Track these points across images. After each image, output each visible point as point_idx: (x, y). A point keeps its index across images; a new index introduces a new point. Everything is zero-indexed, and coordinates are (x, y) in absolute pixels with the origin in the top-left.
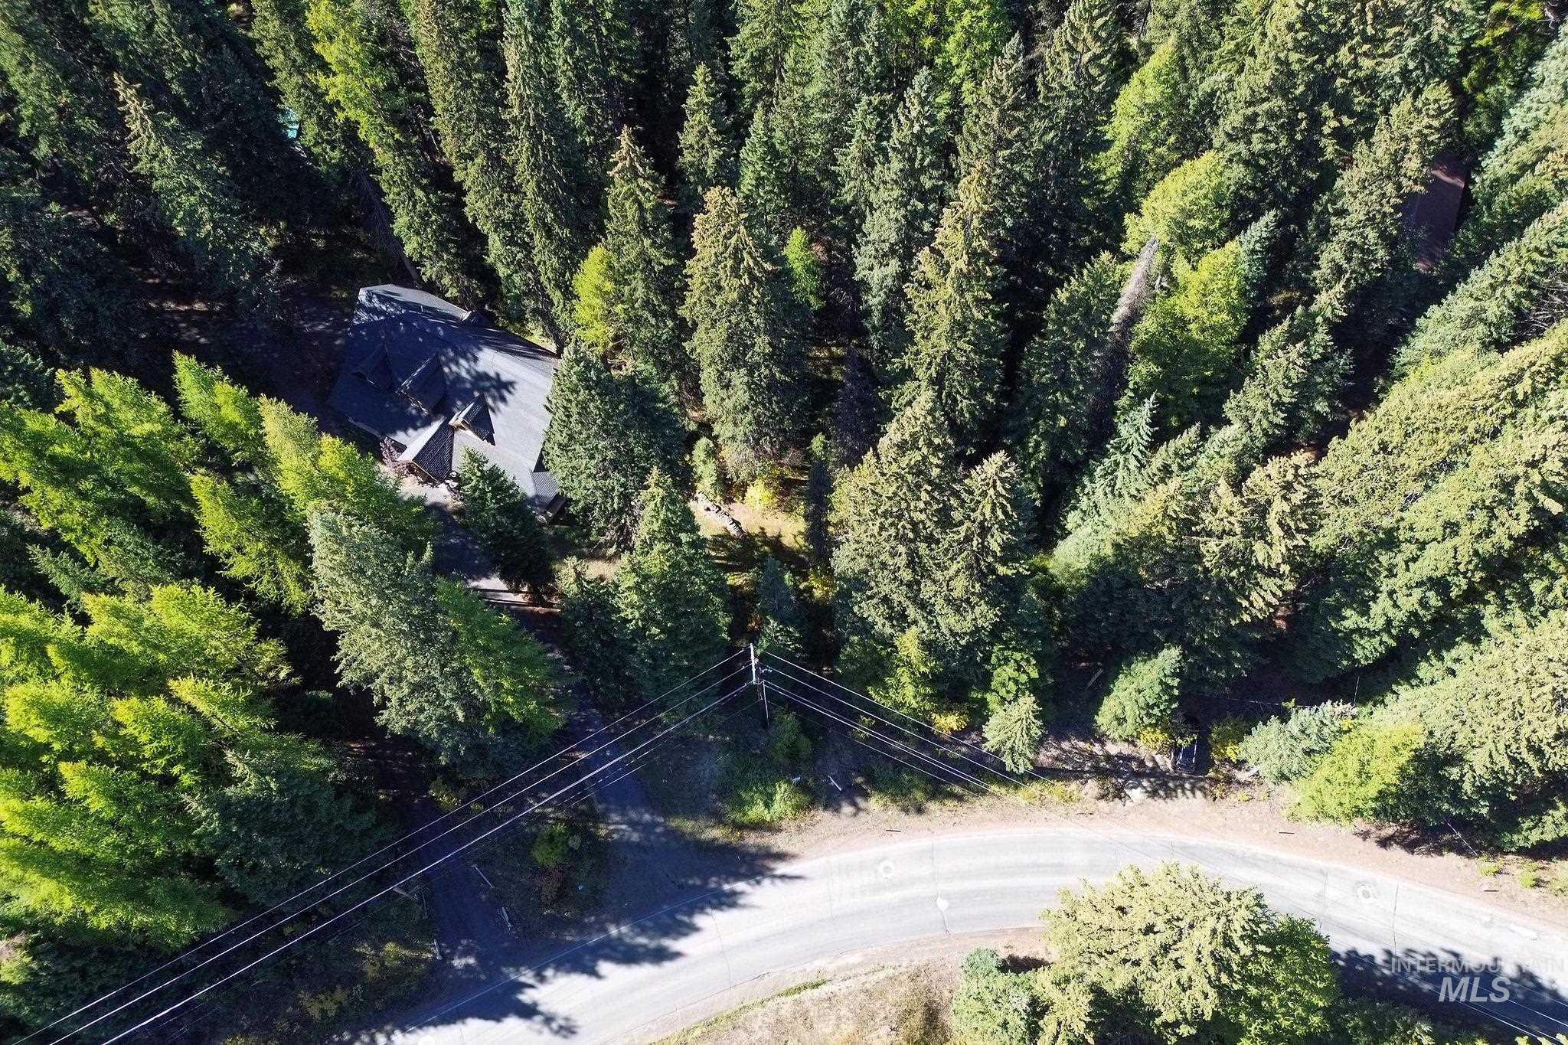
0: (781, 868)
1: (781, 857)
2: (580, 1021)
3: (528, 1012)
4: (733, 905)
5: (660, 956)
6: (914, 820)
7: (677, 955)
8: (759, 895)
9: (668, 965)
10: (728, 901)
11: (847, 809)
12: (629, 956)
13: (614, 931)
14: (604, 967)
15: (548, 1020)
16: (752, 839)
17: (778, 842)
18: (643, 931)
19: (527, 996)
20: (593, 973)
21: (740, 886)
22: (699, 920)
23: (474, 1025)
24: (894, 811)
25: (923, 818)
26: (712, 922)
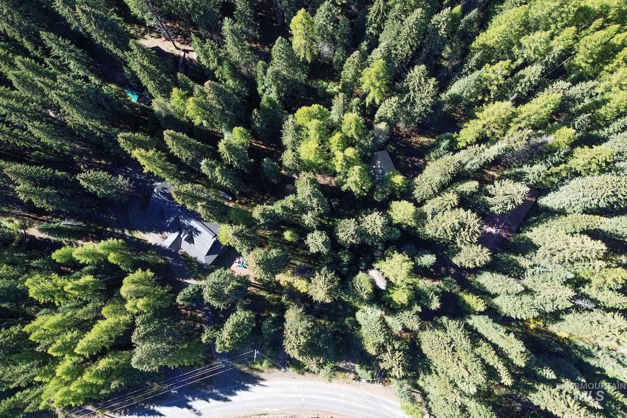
0: (262, 383)
1: (262, 380)
2: (202, 412)
3: (190, 407)
4: (247, 390)
5: (226, 400)
6: (301, 376)
7: (230, 400)
8: (255, 389)
9: (227, 403)
10: (246, 389)
11: (283, 370)
12: (218, 398)
13: (214, 391)
14: (211, 400)
15: (195, 411)
16: (255, 373)
17: (262, 375)
18: (222, 392)
19: (190, 404)
20: (208, 401)
21: (250, 385)
22: (237, 392)
23: (175, 408)
24: (295, 373)
25: (303, 376)
26: (241, 394)
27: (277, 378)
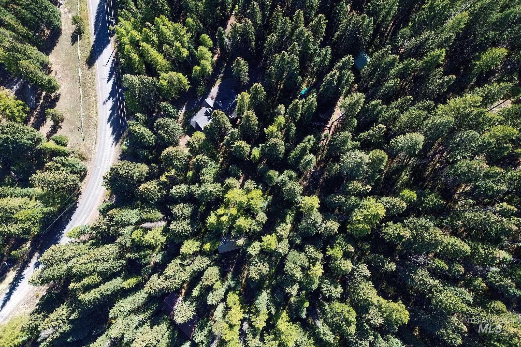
0: (114, 143)
1: (116, 144)
2: (105, 106)
3: (109, 98)
4: (112, 134)
5: (109, 120)
7: (108, 123)
8: (111, 139)
9: (107, 121)
10: (113, 134)
12: (111, 116)
13: (116, 114)
14: (111, 111)
15: (107, 101)
16: (121, 140)
17: (119, 144)
18: (113, 119)
19: (111, 99)
20: (111, 109)
21: (114, 136)
22: (112, 128)
23: (110, 90)
26: (111, 130)
27: (115, 153)
